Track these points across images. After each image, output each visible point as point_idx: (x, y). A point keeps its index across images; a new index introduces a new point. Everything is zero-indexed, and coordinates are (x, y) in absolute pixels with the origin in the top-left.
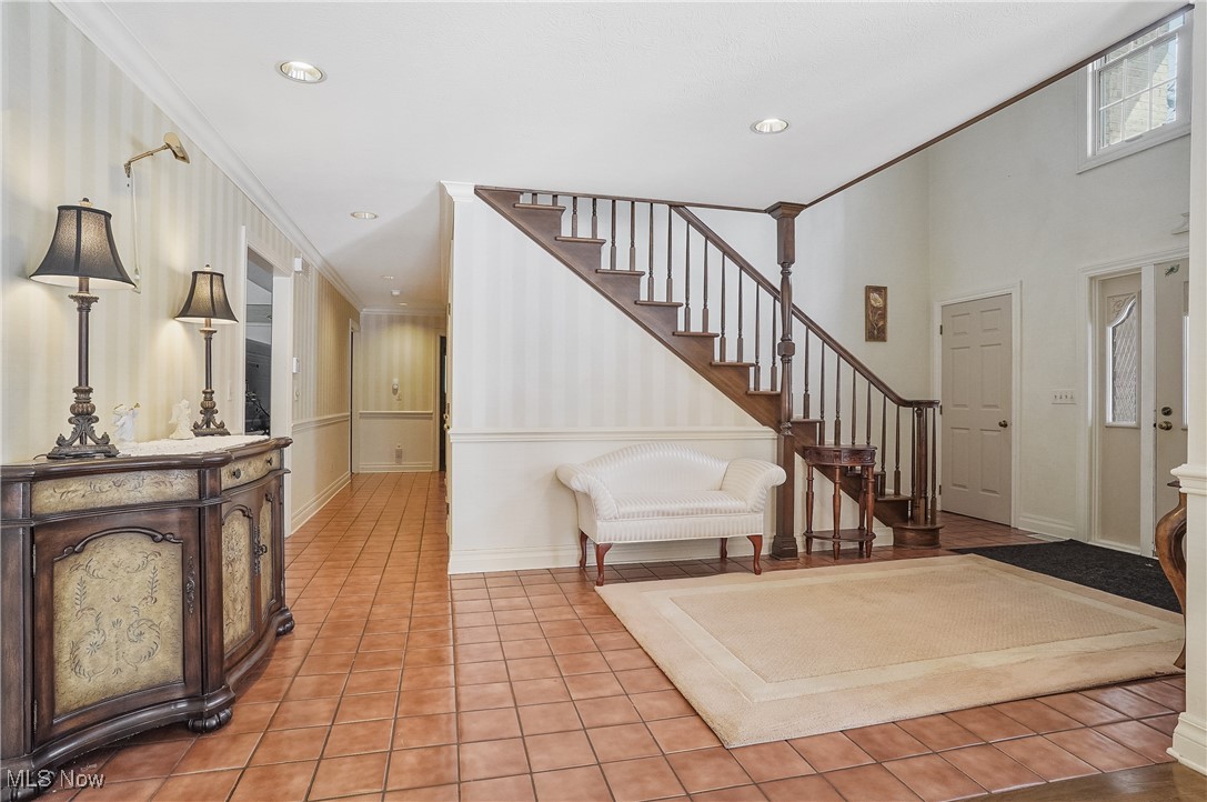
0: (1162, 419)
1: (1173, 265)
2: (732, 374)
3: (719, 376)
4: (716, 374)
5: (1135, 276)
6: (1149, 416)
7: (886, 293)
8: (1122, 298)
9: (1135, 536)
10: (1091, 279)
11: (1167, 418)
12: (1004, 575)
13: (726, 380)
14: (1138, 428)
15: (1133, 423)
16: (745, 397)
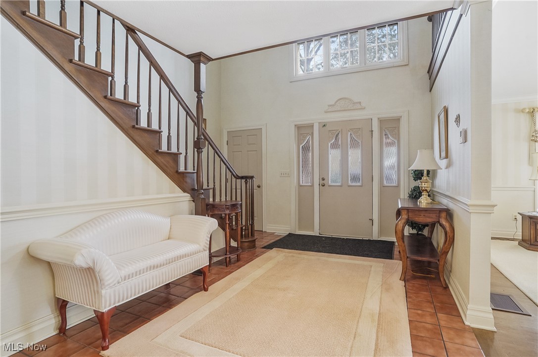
0: (322, 182)
1: (325, 124)
2: (168, 158)
3: (162, 160)
4: (160, 159)
5: (312, 126)
6: (317, 181)
7: (206, 122)
8: (306, 135)
9: (312, 228)
10: (295, 125)
11: (323, 182)
12: (299, 256)
13: (165, 163)
14: (312, 186)
15: (310, 184)
16: (176, 174)
